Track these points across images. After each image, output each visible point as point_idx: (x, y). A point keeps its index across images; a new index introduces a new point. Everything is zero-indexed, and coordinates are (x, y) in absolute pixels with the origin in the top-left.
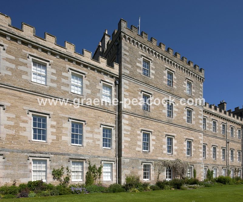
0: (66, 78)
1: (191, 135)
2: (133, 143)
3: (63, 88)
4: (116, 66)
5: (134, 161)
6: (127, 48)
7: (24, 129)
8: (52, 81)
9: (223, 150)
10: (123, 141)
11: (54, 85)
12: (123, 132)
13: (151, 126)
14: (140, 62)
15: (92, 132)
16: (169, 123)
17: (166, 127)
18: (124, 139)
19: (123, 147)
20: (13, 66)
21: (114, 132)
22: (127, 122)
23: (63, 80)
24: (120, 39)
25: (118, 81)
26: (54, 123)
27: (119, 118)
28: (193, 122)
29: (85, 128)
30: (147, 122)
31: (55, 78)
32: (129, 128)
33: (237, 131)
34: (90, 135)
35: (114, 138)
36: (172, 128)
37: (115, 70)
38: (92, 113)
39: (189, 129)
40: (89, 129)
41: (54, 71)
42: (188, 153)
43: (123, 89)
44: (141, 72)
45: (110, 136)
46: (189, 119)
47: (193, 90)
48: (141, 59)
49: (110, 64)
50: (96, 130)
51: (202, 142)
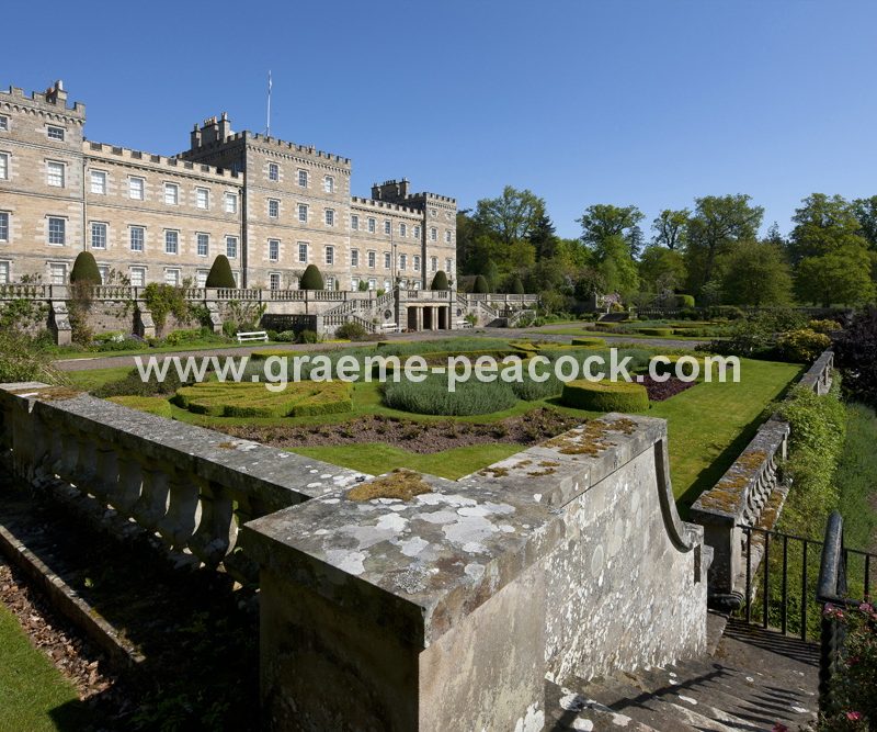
0: (193, 195)
1: (331, 240)
2: (258, 253)
3: (191, 205)
4: (241, 175)
5: (261, 270)
6: (252, 157)
7: (160, 244)
8: (182, 200)
9: (388, 255)
10: (248, 251)
11: (184, 203)
12: (249, 242)
13: (279, 234)
14: (265, 169)
15: (216, 243)
16: (303, 228)
17: (299, 233)
18: (249, 249)
19: (248, 257)
20: (152, 193)
21: (238, 242)
22: (252, 232)
23: (191, 198)
24: (245, 150)
25: (243, 191)
26: (183, 238)
27: (244, 227)
28: (336, 225)
29: (210, 240)
30: (275, 230)
31: (184, 197)
32: (255, 238)
33: (413, 229)
34: (215, 246)
35: (238, 248)
36: (306, 233)
37: (240, 180)
38: (216, 225)
39: (329, 233)
40: (214, 240)
41: (183, 191)
42: (328, 262)
43: (248, 199)
44: (268, 178)
45: (235, 246)
46: (330, 221)
47: (335, 187)
48: (268, 165)
49: (234, 175)
50: (221, 241)
51: (348, 248)
